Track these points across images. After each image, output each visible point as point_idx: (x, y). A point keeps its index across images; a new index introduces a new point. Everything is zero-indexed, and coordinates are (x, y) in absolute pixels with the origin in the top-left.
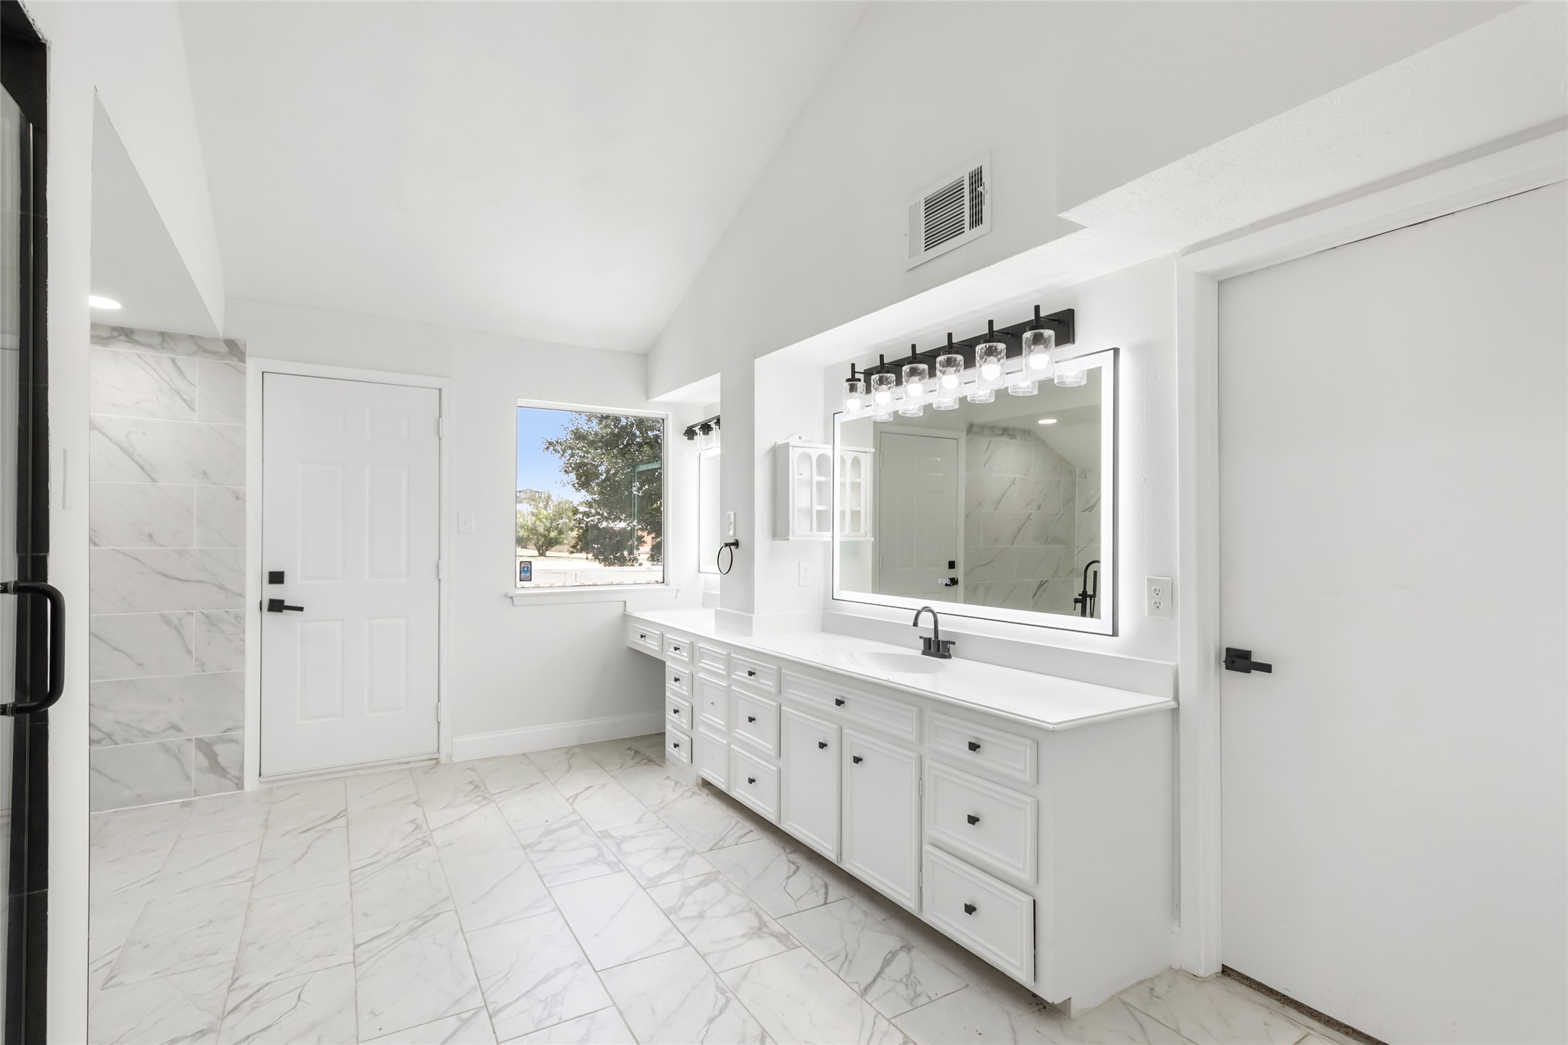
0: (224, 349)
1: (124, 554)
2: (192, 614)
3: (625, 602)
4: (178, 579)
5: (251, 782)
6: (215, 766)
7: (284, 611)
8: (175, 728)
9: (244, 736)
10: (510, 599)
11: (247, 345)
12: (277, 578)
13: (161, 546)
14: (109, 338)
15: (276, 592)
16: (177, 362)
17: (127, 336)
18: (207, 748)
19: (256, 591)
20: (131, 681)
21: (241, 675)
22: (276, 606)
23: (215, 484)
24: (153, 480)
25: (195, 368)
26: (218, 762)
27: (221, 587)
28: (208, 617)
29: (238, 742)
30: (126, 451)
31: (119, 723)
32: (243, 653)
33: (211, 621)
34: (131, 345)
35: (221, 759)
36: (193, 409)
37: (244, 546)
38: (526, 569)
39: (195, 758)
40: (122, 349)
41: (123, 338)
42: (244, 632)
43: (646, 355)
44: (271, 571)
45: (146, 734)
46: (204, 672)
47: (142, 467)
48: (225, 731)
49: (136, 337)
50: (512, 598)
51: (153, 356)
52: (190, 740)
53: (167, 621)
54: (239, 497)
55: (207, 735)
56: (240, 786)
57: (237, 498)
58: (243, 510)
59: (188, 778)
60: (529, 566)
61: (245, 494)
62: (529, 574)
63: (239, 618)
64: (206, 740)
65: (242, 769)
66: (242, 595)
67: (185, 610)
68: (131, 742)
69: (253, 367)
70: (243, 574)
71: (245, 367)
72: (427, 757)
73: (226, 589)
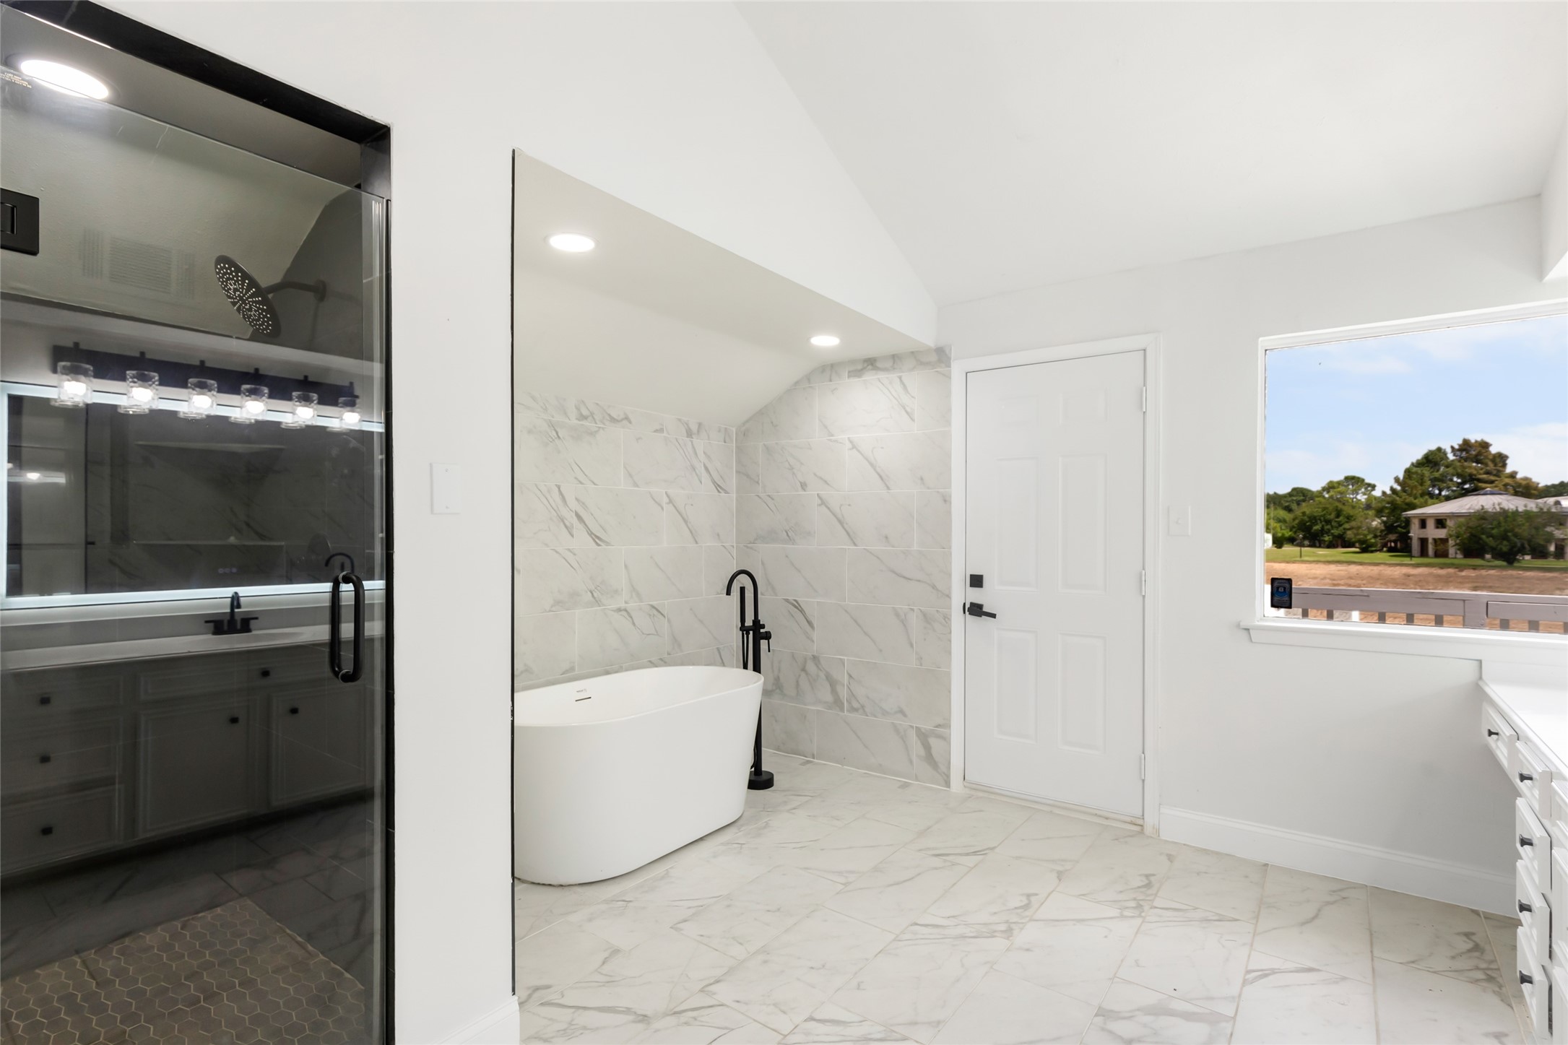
0: (934, 358)
1: (871, 553)
2: (913, 610)
3: (1480, 661)
4: (904, 577)
5: (956, 784)
6: (929, 758)
7: (983, 617)
8: (901, 712)
9: (950, 734)
10: (1246, 631)
11: (953, 347)
12: (977, 581)
13: (893, 547)
14: (862, 370)
15: (975, 596)
16: (903, 379)
17: (872, 364)
18: (923, 737)
19: (961, 594)
20: (875, 663)
21: (948, 675)
22: (976, 610)
23: (928, 488)
24: (888, 488)
25: (916, 380)
26: (931, 755)
27: (934, 587)
28: (925, 615)
29: (946, 739)
30: (872, 465)
31: (868, 698)
32: (950, 653)
33: (926, 618)
34: (874, 372)
35: (934, 752)
36: (913, 420)
37: (950, 548)
38: (1281, 590)
39: (917, 748)
40: (870, 377)
41: (870, 367)
42: (951, 633)
43: (1538, 196)
44: (972, 573)
45: (885, 713)
46: (921, 665)
47: (881, 477)
48: (936, 727)
49: (879, 364)
50: (1248, 630)
51: (887, 378)
52: (912, 727)
53: (897, 615)
54: (946, 500)
55: (926, 726)
56: (948, 784)
57: (945, 501)
58: (949, 513)
59: (911, 762)
60: (1287, 585)
61: (950, 496)
62: (1286, 598)
63: (947, 618)
64: (923, 731)
65: (949, 768)
66: (949, 596)
67: (909, 605)
68: (875, 717)
69: (957, 369)
70: (950, 575)
71: (950, 372)
72: (1128, 819)
73: (937, 590)
